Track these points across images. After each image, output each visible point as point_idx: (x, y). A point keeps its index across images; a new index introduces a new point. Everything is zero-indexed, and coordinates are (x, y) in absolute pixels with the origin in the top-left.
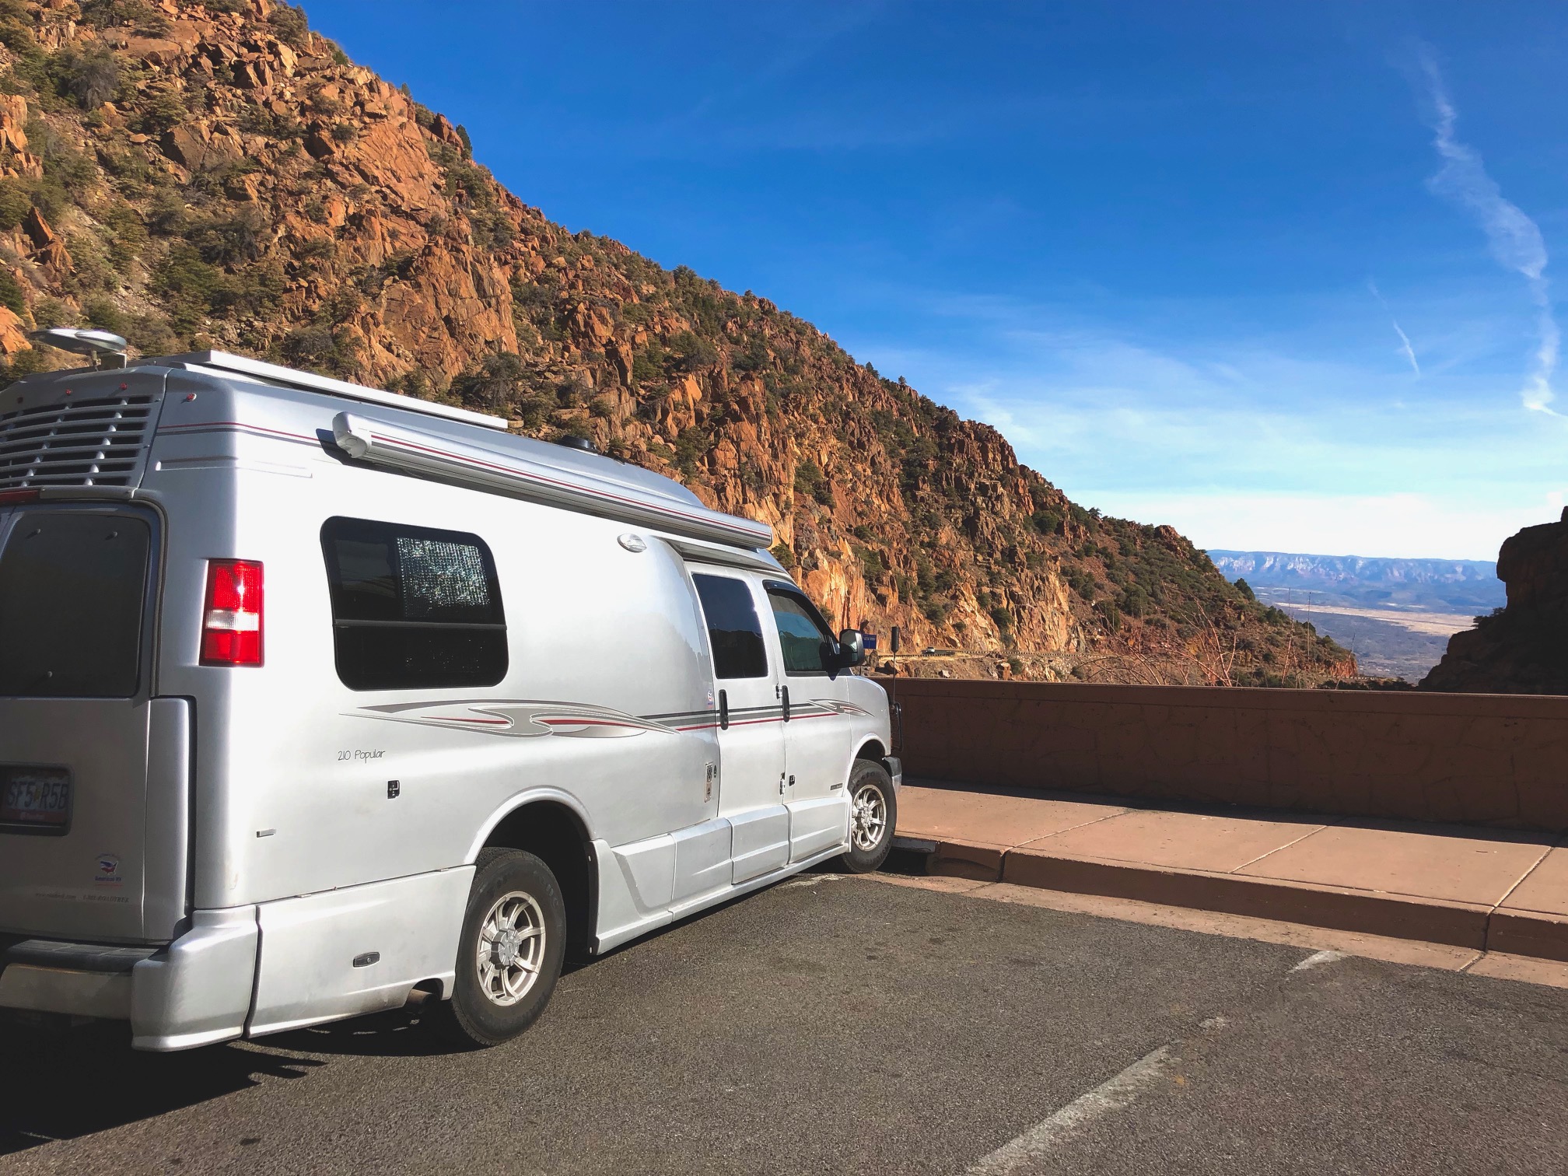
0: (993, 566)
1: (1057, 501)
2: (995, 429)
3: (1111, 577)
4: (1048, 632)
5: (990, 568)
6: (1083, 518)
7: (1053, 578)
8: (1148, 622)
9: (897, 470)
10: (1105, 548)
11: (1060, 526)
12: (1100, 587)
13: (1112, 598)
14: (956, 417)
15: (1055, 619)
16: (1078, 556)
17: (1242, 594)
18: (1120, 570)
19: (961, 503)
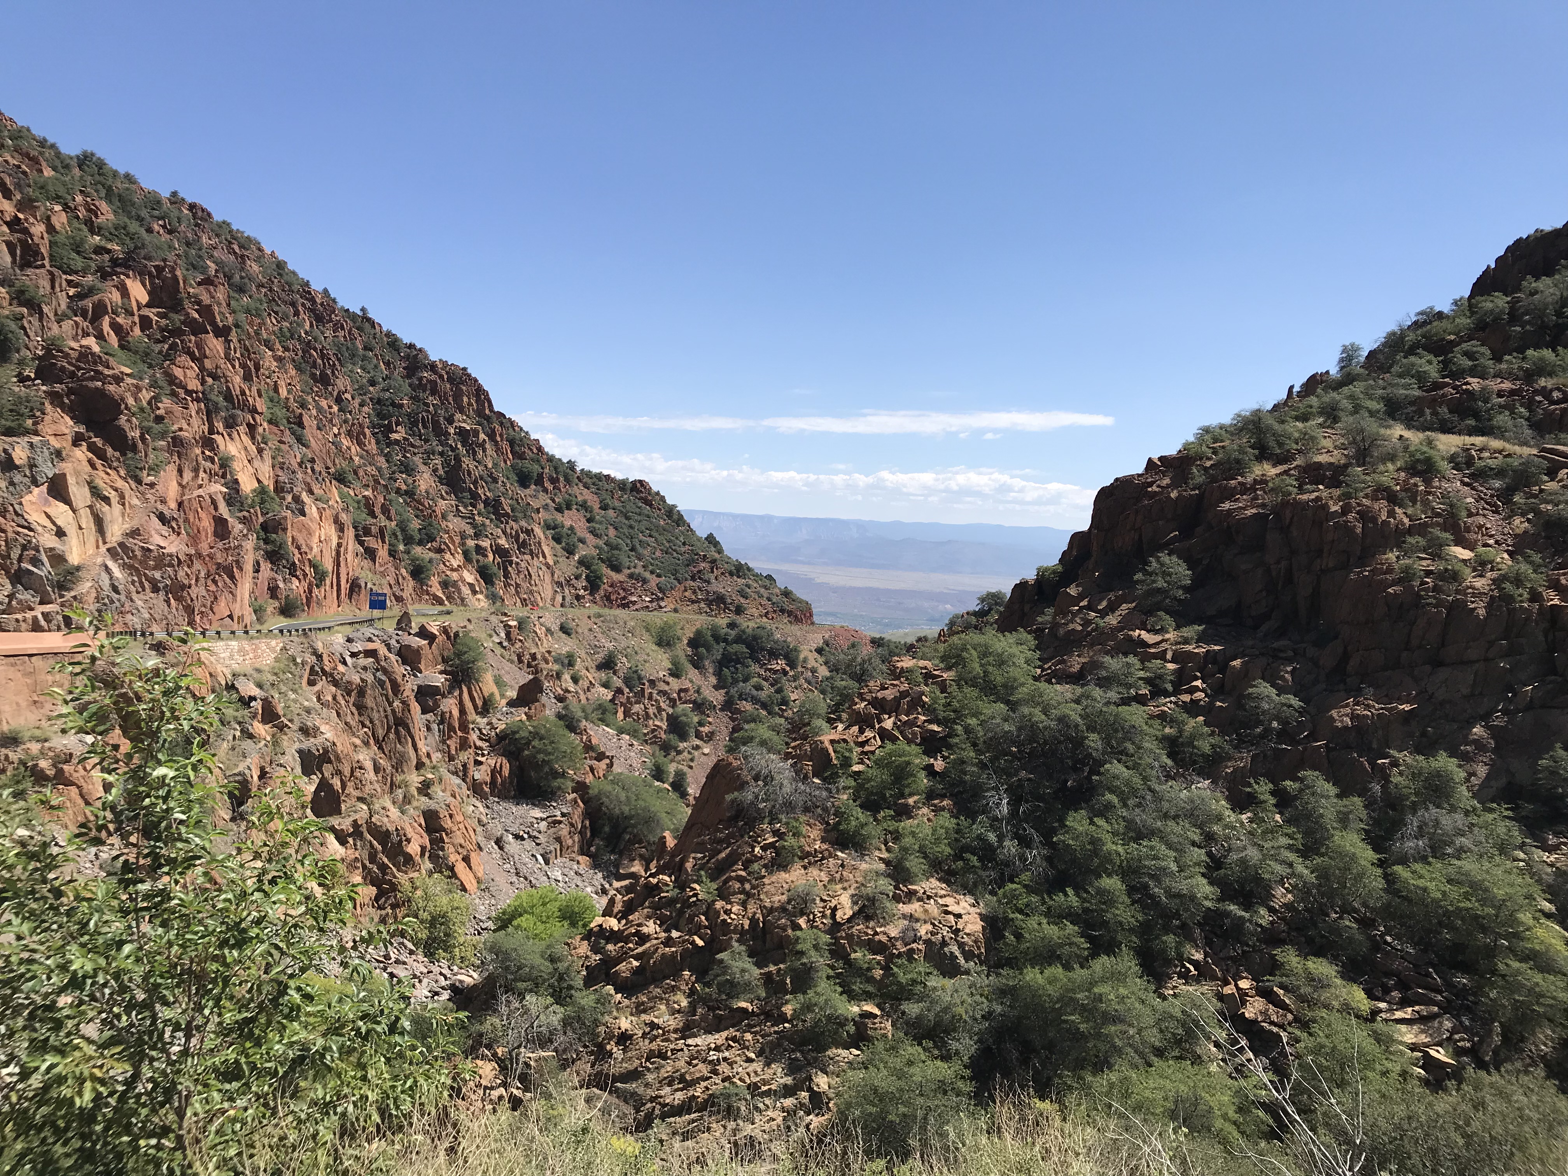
0: (476, 518)
1: (535, 451)
2: (469, 371)
3: (593, 532)
4: (534, 588)
5: (474, 520)
6: (561, 469)
7: (538, 531)
8: (631, 576)
9: (366, 409)
10: (585, 502)
11: (540, 476)
12: (582, 541)
13: (595, 552)
14: (426, 357)
15: (541, 573)
16: (559, 510)
17: (713, 549)
18: (601, 523)
19: (440, 449)
